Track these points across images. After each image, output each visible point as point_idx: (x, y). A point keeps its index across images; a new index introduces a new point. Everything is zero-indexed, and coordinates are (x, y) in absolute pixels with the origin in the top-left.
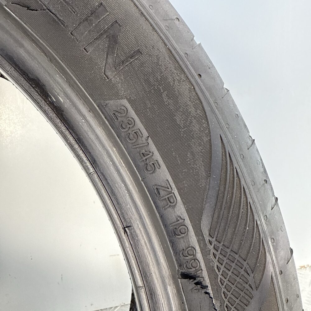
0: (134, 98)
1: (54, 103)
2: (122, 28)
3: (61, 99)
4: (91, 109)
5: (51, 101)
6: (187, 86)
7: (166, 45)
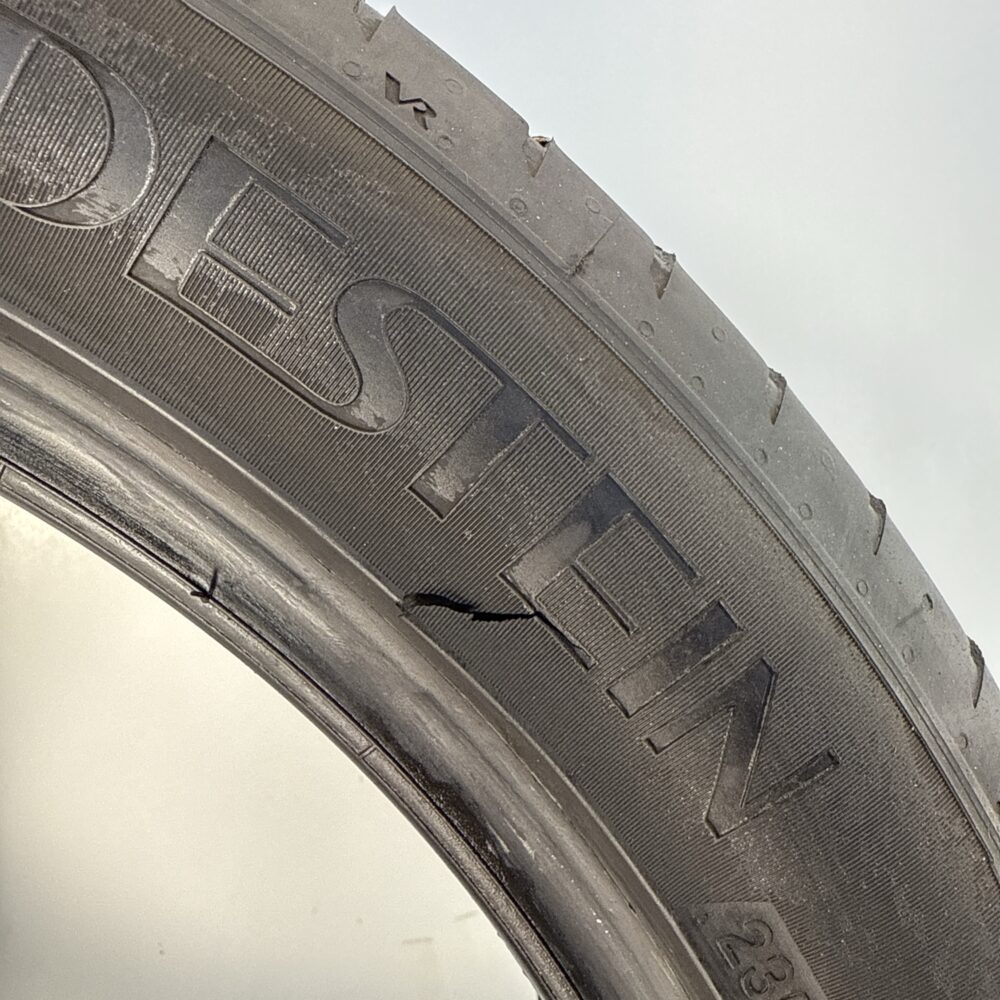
0: (801, 901)
1: (504, 858)
2: (778, 681)
3: (528, 848)
4: (636, 902)
5: (494, 853)
6: (970, 856)
7: (909, 723)
